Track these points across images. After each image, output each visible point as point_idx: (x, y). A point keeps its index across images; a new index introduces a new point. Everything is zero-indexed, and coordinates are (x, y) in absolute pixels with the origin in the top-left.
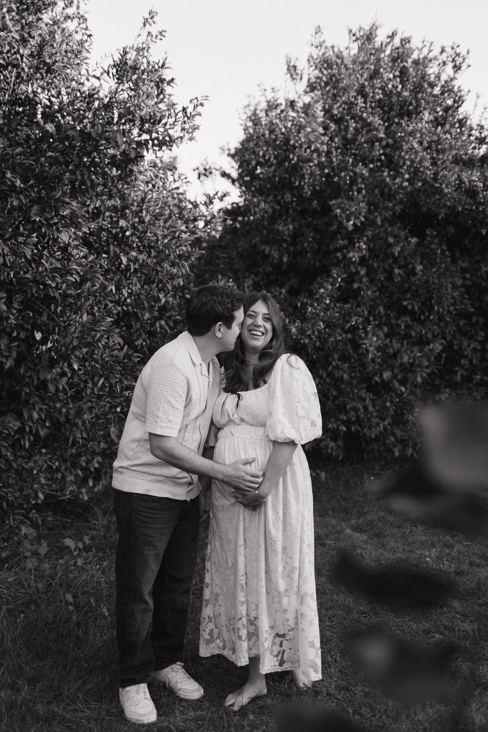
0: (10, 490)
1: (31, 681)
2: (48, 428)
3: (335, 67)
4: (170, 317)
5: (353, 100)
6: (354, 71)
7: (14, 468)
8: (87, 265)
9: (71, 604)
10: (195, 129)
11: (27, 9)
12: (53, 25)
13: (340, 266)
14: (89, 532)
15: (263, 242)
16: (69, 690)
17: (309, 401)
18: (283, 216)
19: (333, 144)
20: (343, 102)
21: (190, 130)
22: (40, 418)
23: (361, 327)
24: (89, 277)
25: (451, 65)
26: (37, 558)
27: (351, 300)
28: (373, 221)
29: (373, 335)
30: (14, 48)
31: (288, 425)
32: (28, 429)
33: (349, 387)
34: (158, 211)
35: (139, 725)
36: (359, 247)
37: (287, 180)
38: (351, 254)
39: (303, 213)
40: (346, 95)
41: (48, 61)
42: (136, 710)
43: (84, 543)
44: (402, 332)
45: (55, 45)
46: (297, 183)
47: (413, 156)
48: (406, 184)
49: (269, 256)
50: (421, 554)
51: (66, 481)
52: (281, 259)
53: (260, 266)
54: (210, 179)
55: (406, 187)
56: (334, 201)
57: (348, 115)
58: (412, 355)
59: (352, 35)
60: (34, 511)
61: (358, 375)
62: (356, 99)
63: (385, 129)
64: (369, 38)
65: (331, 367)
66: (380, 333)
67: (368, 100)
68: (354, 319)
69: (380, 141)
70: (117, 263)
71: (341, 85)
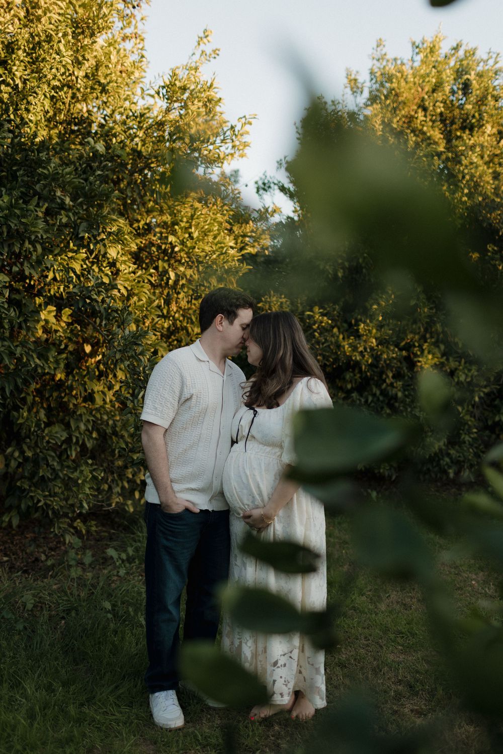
0: (56, 499)
1: (65, 684)
2: (95, 439)
3: (394, 80)
5: (413, 113)
6: (415, 84)
7: (60, 477)
8: (134, 280)
9: (109, 612)
10: (245, 146)
11: (83, 33)
12: (109, 46)
14: (134, 543)
16: (101, 694)
20: (403, 116)
21: (241, 147)
22: (88, 430)
23: (417, 344)
24: (136, 292)
26: (82, 568)
27: (407, 317)
29: (429, 353)
30: (69, 70)
32: (74, 440)
33: (402, 405)
34: (206, 227)
35: (166, 730)
40: (406, 109)
41: (103, 81)
42: (164, 715)
43: (128, 554)
44: (460, 351)
45: (110, 66)
47: (473, 171)
48: (465, 199)
50: (468, 578)
51: (112, 492)
52: (336, 274)
54: (268, 193)
55: (466, 202)
57: (408, 128)
58: (470, 374)
59: (415, 48)
60: (79, 521)
62: (416, 112)
63: (446, 144)
64: (432, 50)
65: (385, 385)
66: (436, 350)
67: (428, 114)
68: (410, 336)
69: (439, 155)
70: (165, 278)
71: (401, 99)
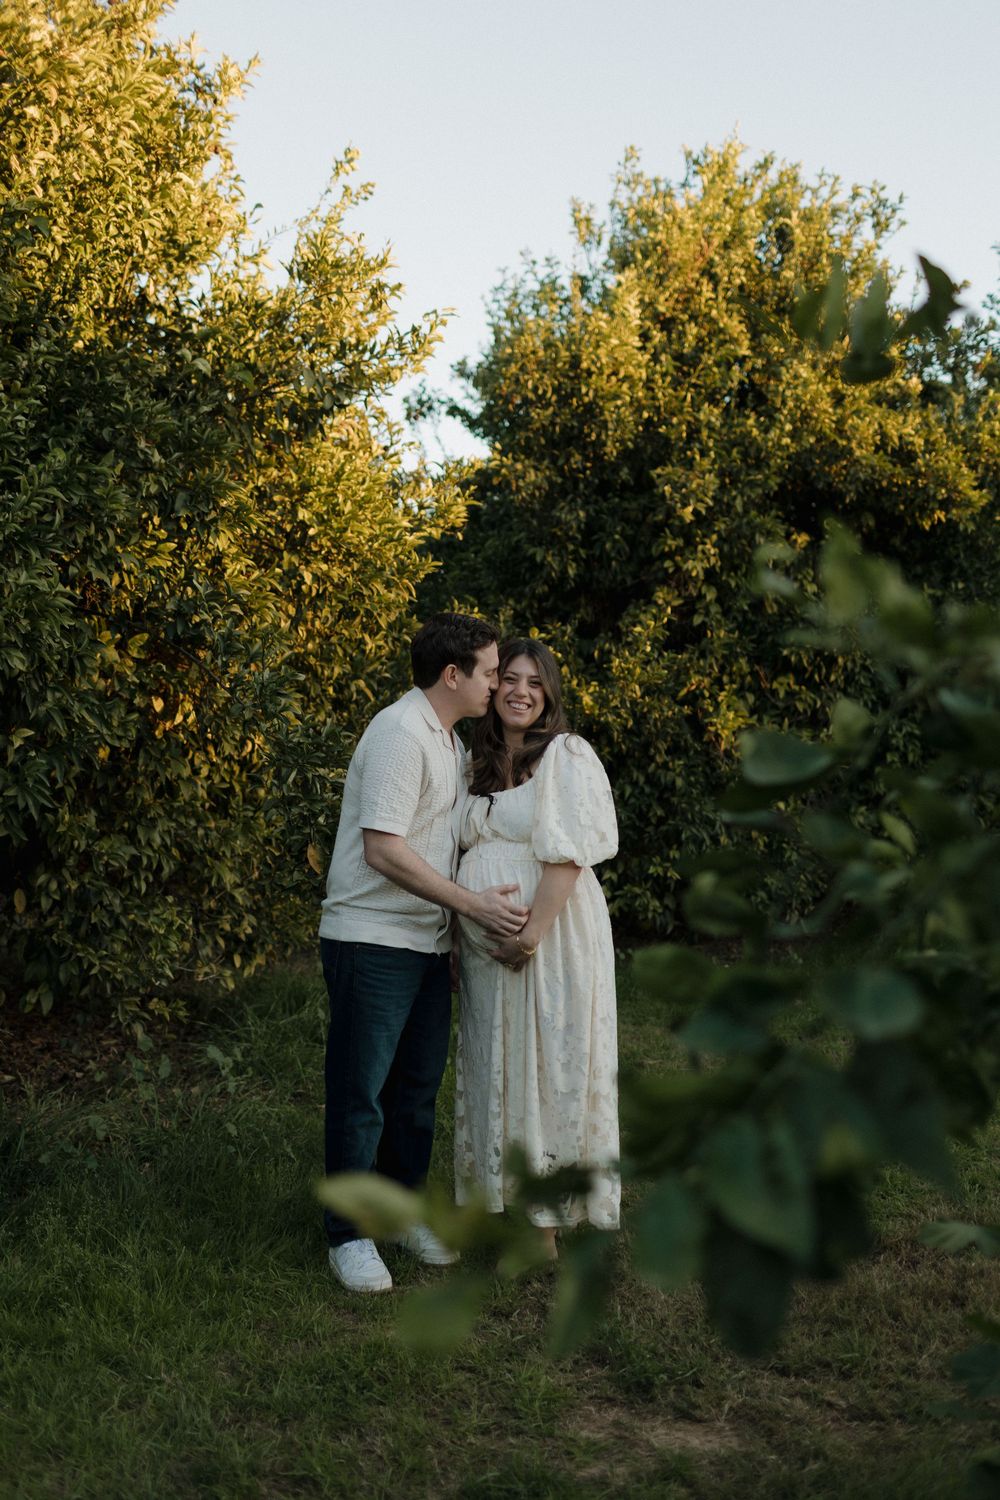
2: (176, 860)
3: (660, 228)
4: (371, 675)
5: (693, 285)
6: (696, 233)
7: (123, 926)
8: (252, 586)
13: (669, 586)
14: (239, 1043)
15: (532, 541)
17: (598, 804)
18: (567, 494)
19: (658, 368)
20: (675, 291)
23: (707, 694)
24: (254, 606)
25: (869, 221)
26: (154, 1085)
27: (690, 647)
28: (728, 505)
29: (728, 709)
31: (563, 837)
32: (145, 861)
33: (685, 800)
36: (703, 552)
37: (576, 432)
38: (690, 564)
39: (604, 489)
40: (681, 279)
41: (181, 240)
44: (781, 705)
45: (191, 213)
46: (594, 437)
47: (799, 391)
48: (786, 441)
49: (542, 565)
52: (564, 572)
53: (526, 583)
54: (428, 419)
55: (787, 446)
56: (659, 470)
57: (684, 311)
59: (691, 163)
60: (157, 999)
61: (702, 780)
62: (698, 284)
63: (751, 340)
64: (723, 169)
65: (653, 766)
66: (740, 704)
67: (720, 288)
68: (695, 679)
69: (742, 360)
70: (294, 582)
71: (671, 259)
